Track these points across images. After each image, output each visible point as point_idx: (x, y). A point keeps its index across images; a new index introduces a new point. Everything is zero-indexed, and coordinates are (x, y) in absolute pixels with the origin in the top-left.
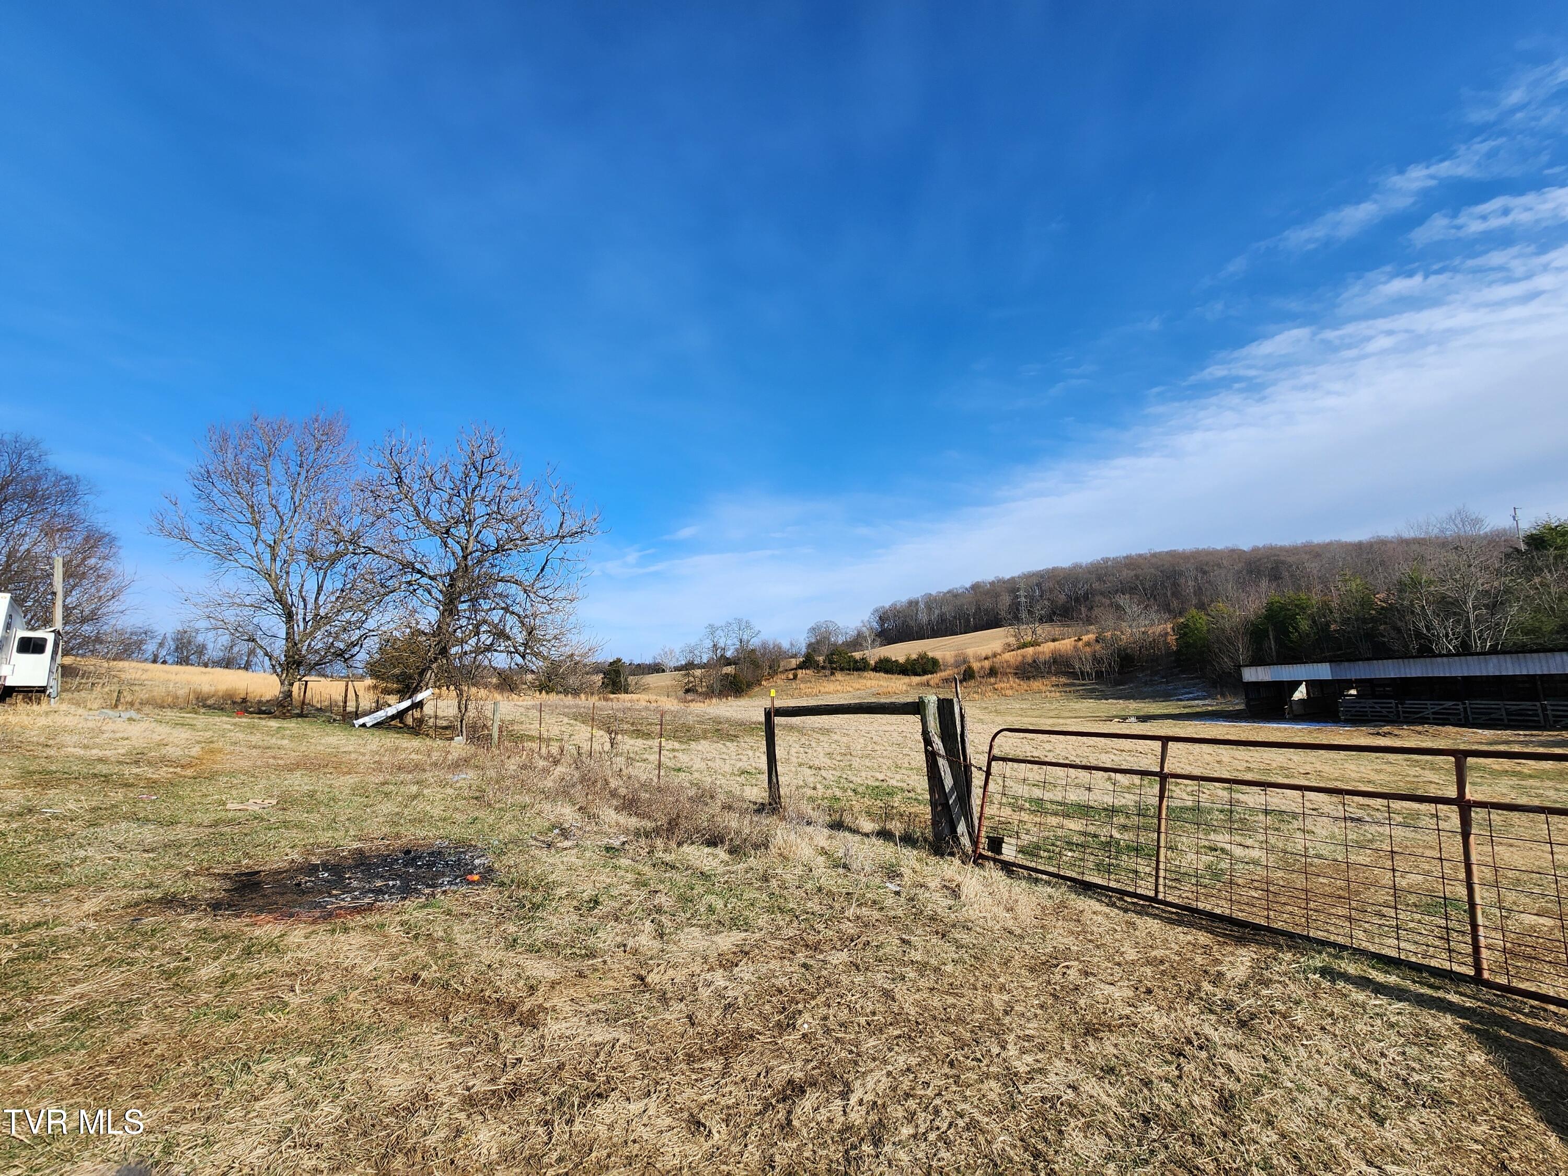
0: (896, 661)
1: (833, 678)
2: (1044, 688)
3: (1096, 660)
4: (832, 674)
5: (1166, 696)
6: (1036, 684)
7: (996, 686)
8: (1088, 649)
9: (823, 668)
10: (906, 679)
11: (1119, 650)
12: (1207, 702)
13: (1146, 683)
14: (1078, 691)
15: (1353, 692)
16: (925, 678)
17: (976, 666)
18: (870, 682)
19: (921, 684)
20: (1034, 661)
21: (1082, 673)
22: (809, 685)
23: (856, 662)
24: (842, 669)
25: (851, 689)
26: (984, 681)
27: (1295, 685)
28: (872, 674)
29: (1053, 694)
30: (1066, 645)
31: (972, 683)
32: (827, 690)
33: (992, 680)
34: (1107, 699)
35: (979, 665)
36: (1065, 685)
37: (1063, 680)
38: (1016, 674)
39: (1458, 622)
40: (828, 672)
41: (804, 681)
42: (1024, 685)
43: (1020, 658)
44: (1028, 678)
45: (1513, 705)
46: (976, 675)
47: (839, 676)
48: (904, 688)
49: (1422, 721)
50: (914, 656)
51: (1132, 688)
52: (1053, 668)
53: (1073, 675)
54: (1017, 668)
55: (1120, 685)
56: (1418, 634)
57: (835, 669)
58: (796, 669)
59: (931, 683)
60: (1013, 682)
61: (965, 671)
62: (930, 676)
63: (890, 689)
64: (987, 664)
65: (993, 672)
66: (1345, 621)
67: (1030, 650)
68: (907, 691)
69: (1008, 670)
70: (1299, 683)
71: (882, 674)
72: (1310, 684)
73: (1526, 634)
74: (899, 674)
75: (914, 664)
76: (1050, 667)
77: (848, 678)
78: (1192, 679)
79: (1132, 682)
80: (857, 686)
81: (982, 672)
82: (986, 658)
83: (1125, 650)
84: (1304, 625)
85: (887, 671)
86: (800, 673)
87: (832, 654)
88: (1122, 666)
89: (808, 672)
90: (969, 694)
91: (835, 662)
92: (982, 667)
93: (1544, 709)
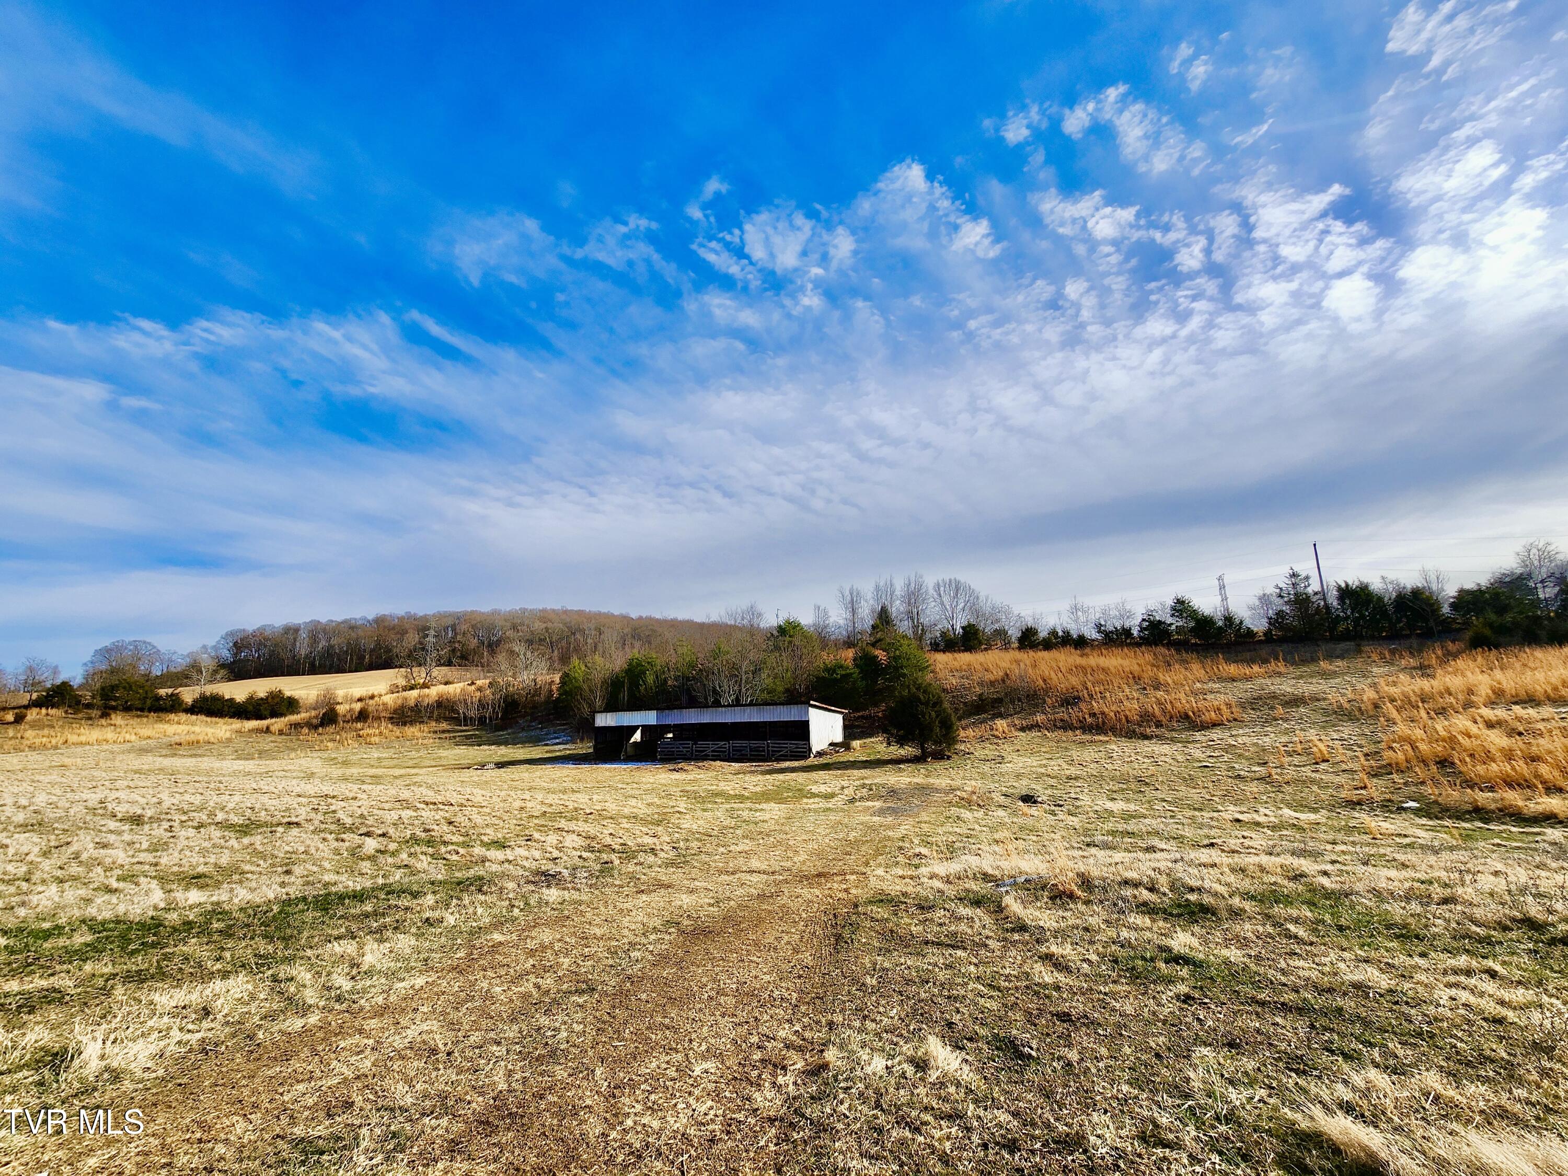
0: (231, 700)
1: (103, 721)
2: (419, 734)
3: (482, 704)
4: (105, 715)
5: (536, 741)
6: (411, 731)
7: (361, 733)
8: (478, 694)
9: (89, 706)
10: (237, 724)
11: (506, 696)
12: (567, 746)
13: (523, 729)
14: (454, 737)
15: (670, 735)
16: (264, 723)
17: (341, 709)
18: (175, 727)
19: (259, 731)
20: (416, 705)
21: (465, 717)
22: (46, 731)
23: (158, 698)
24: (127, 709)
25: (133, 738)
26: (348, 726)
27: (633, 729)
28: (183, 717)
29: (425, 742)
30: (455, 689)
31: (331, 729)
32: (83, 739)
33: (359, 725)
34: (480, 745)
35: (348, 707)
36: (443, 732)
37: (444, 725)
38: (391, 718)
39: (736, 682)
40: (95, 713)
41: (35, 725)
42: (397, 731)
43: (400, 702)
44: (404, 724)
45: (754, 743)
46: (340, 719)
47: (118, 719)
48: (228, 735)
49: (705, 758)
50: (262, 694)
51: (509, 734)
52: (436, 713)
53: (457, 721)
54: (395, 711)
55: (499, 731)
56: (714, 690)
57: (114, 709)
58: (26, 707)
59: (272, 728)
60: (386, 728)
61: (324, 714)
62: (274, 720)
63: (201, 738)
64: (358, 706)
65: (363, 716)
66: (676, 678)
67: (414, 693)
68: (229, 740)
69: (384, 714)
70: (636, 728)
71: (203, 718)
72: (646, 729)
73: (768, 693)
74: (230, 717)
75: (260, 705)
76: (432, 712)
77: (134, 722)
78: (564, 725)
79: (511, 728)
80: (145, 732)
81: (348, 717)
82: (360, 700)
83: (513, 695)
84: (650, 679)
85: (211, 713)
86: (32, 715)
87: (114, 688)
88: (505, 711)
89: (52, 711)
90: (322, 741)
91: (116, 699)
92: (351, 710)
93: (768, 747)
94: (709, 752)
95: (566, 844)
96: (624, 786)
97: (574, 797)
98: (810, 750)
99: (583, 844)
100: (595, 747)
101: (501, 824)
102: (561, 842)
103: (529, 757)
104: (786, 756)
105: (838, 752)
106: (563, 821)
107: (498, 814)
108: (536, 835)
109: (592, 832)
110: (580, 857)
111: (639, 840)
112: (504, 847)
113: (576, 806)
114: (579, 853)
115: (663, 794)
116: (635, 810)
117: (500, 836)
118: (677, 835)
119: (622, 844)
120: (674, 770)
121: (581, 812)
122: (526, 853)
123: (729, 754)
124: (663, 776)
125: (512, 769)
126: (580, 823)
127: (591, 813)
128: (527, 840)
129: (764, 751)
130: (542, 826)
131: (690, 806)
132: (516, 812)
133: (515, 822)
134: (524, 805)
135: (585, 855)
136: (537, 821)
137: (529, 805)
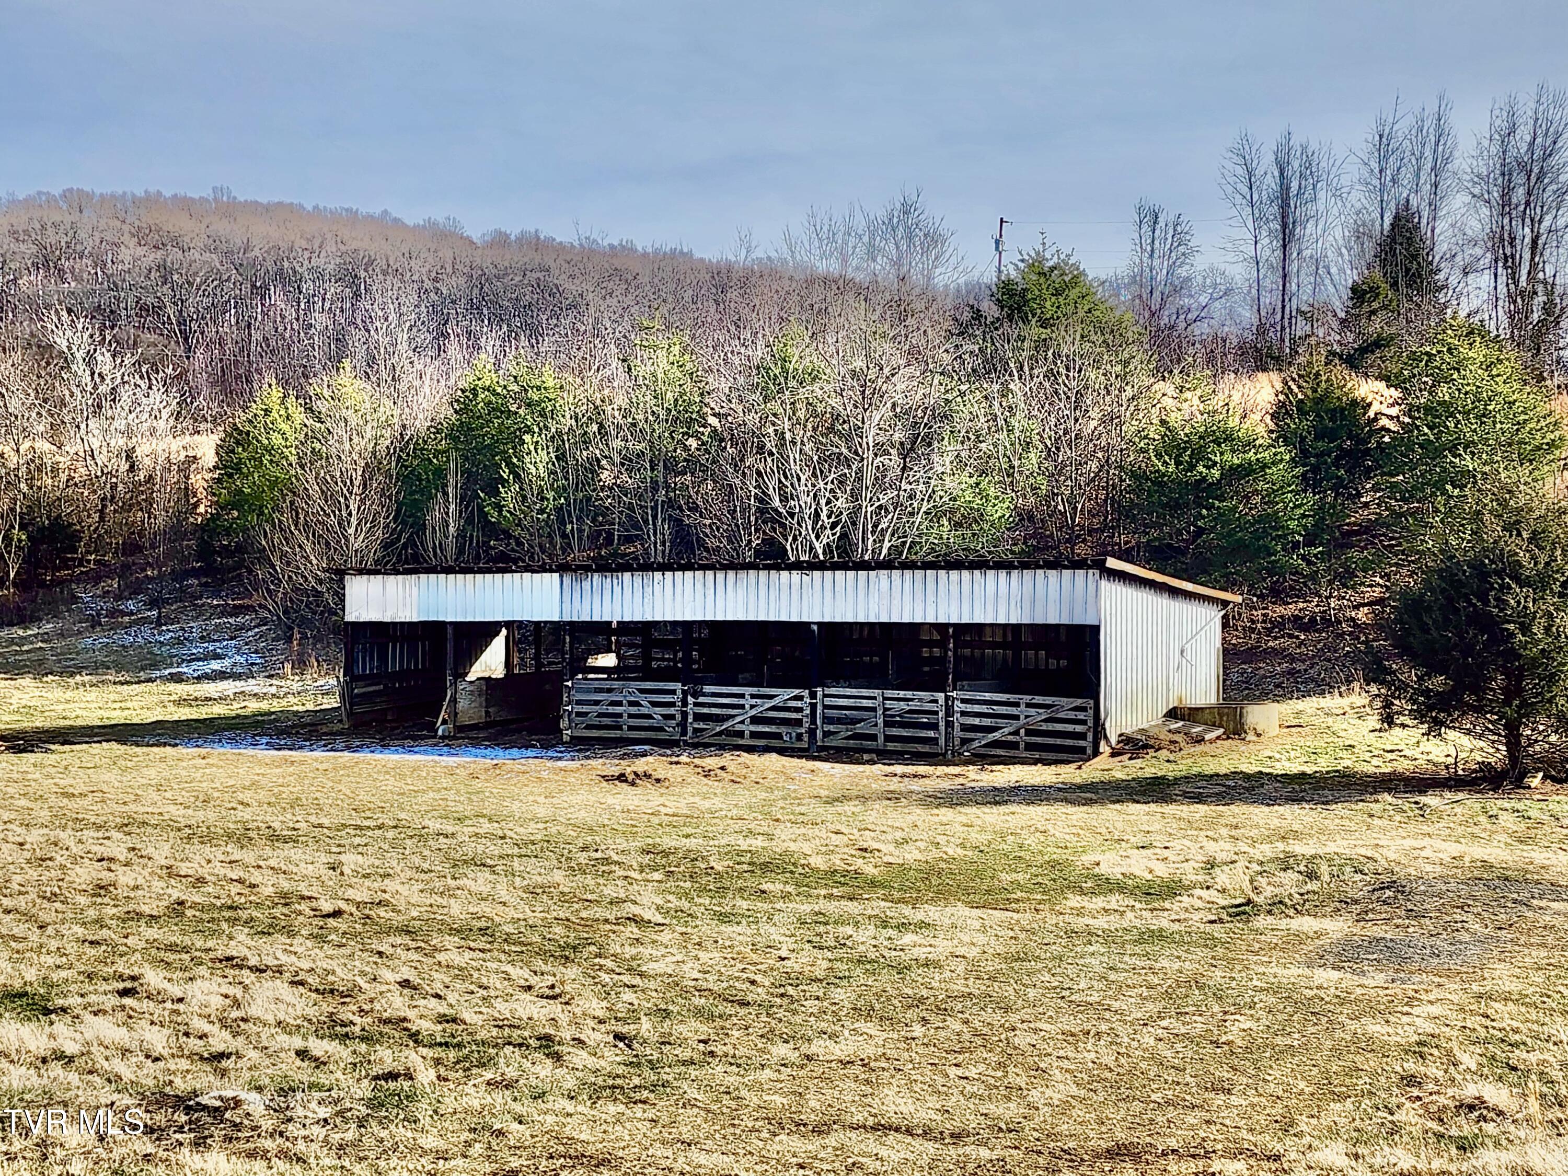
12: (252, 685)
15: (608, 660)
27: (479, 635)
45: (900, 701)
49: (726, 742)
70: (488, 630)
72: (523, 636)
93: (949, 712)
94: (741, 722)
95: (254, 1011)
96: (450, 829)
97: (277, 856)
98: (1099, 731)
99: (311, 1012)
100: (348, 696)
101: (35, 936)
102: (237, 1004)
103: (117, 717)
104: (1014, 746)
105: (1199, 740)
106: (242, 934)
107: (21, 903)
108: (153, 978)
109: (342, 976)
110: (302, 1054)
111: (502, 1008)
112: (47, 1012)
113: (286, 885)
114: (297, 1042)
115: (583, 858)
116: (485, 908)
117: (31, 975)
118: (628, 996)
119: (442, 1019)
120: (622, 778)
121: (304, 907)
122: (120, 1035)
123: (812, 732)
124: (582, 796)
125: (61, 754)
126: (300, 944)
127: (337, 914)
128: (124, 993)
129: (934, 726)
130: (172, 948)
131: (675, 902)
132: (83, 900)
133: (79, 931)
134: (107, 877)
135: (318, 1047)
136: (152, 933)
137: (125, 877)
